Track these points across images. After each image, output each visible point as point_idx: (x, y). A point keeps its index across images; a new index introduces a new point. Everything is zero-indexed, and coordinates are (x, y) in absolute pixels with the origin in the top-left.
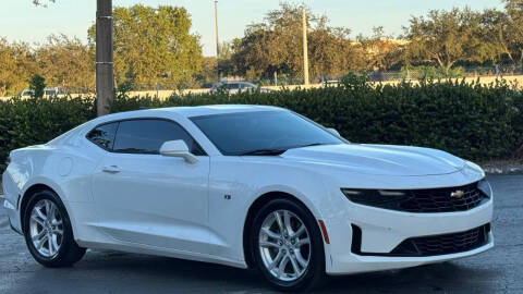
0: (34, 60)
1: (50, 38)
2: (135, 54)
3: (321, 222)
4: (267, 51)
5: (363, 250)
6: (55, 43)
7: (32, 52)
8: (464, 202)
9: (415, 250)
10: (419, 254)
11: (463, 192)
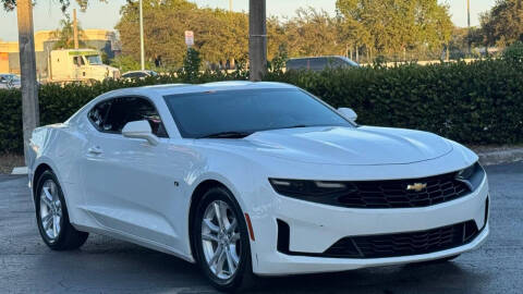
0: (283, 33)
1: (298, 12)
2: (381, 25)
3: (247, 215)
4: (519, 20)
5: (291, 249)
6: (302, 16)
7: (281, 25)
8: (426, 195)
9: (355, 250)
10: (362, 254)
11: (425, 185)
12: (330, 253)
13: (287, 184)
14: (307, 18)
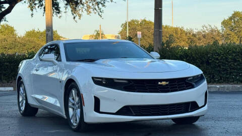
0: (195, 37)
1: (203, 27)
3: (82, 94)
5: (101, 110)
8: (168, 88)
9: (131, 112)
10: (134, 114)
11: (167, 83)
12: (118, 113)
13: (100, 80)
14: (207, 30)
